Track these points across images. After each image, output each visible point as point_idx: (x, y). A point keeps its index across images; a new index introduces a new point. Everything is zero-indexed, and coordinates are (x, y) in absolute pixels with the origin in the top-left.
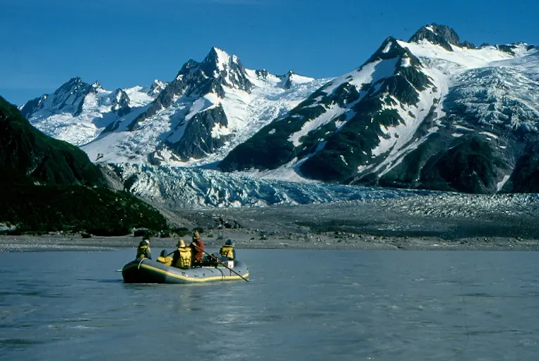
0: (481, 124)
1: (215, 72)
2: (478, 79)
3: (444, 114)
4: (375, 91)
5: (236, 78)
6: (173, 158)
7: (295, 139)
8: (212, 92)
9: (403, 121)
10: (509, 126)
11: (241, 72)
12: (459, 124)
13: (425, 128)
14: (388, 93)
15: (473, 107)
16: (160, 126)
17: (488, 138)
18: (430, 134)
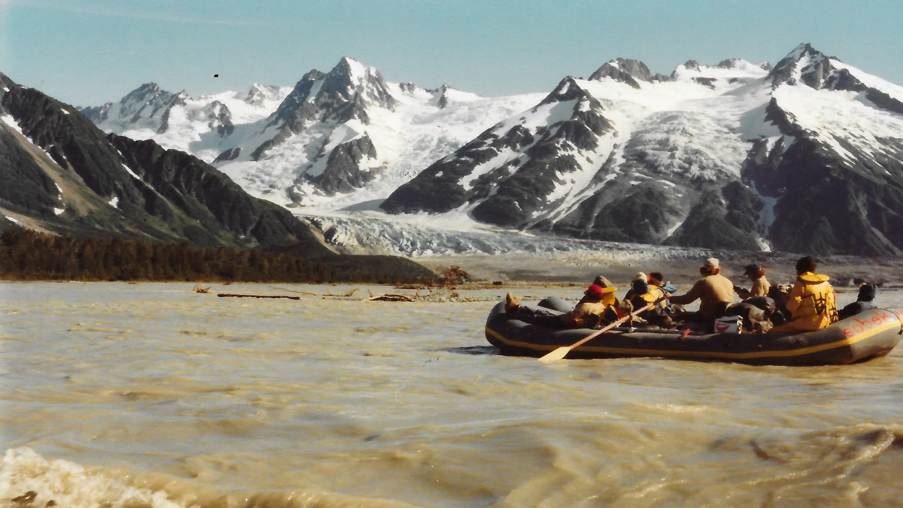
0: (660, 172)
1: (349, 87)
2: (662, 125)
3: (624, 161)
4: (550, 136)
5: (376, 93)
6: (316, 193)
7: (465, 183)
8: (354, 118)
9: (580, 167)
10: (688, 175)
11: (382, 87)
12: (638, 171)
13: (602, 175)
14: (564, 139)
15: (654, 155)
16: (293, 156)
17: (665, 187)
18: (607, 181)
